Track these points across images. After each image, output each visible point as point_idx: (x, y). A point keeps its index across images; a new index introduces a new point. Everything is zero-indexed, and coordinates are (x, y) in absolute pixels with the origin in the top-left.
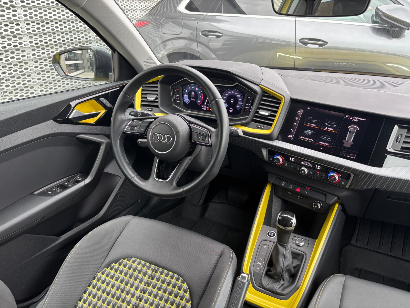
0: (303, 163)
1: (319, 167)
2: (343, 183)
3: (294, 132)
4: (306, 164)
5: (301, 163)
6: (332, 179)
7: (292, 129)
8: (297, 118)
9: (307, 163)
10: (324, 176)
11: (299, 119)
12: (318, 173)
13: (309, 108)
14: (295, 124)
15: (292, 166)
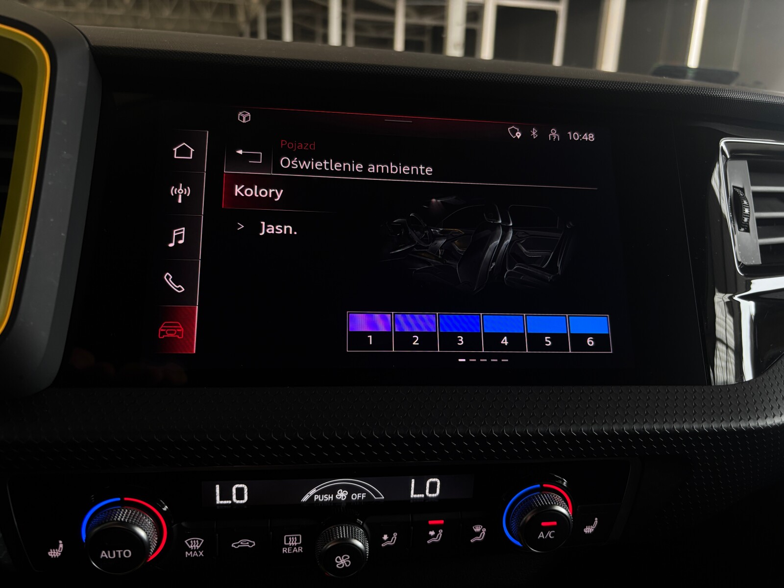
0: (316, 497)
1: (433, 487)
2: (589, 530)
3: (190, 290)
4: (342, 495)
5: (306, 498)
6: (549, 533)
7: (168, 279)
8: (180, 192)
9: (344, 487)
10: (477, 529)
11: (196, 192)
12: (436, 528)
13: (244, 117)
14: (179, 237)
15: (244, 543)
